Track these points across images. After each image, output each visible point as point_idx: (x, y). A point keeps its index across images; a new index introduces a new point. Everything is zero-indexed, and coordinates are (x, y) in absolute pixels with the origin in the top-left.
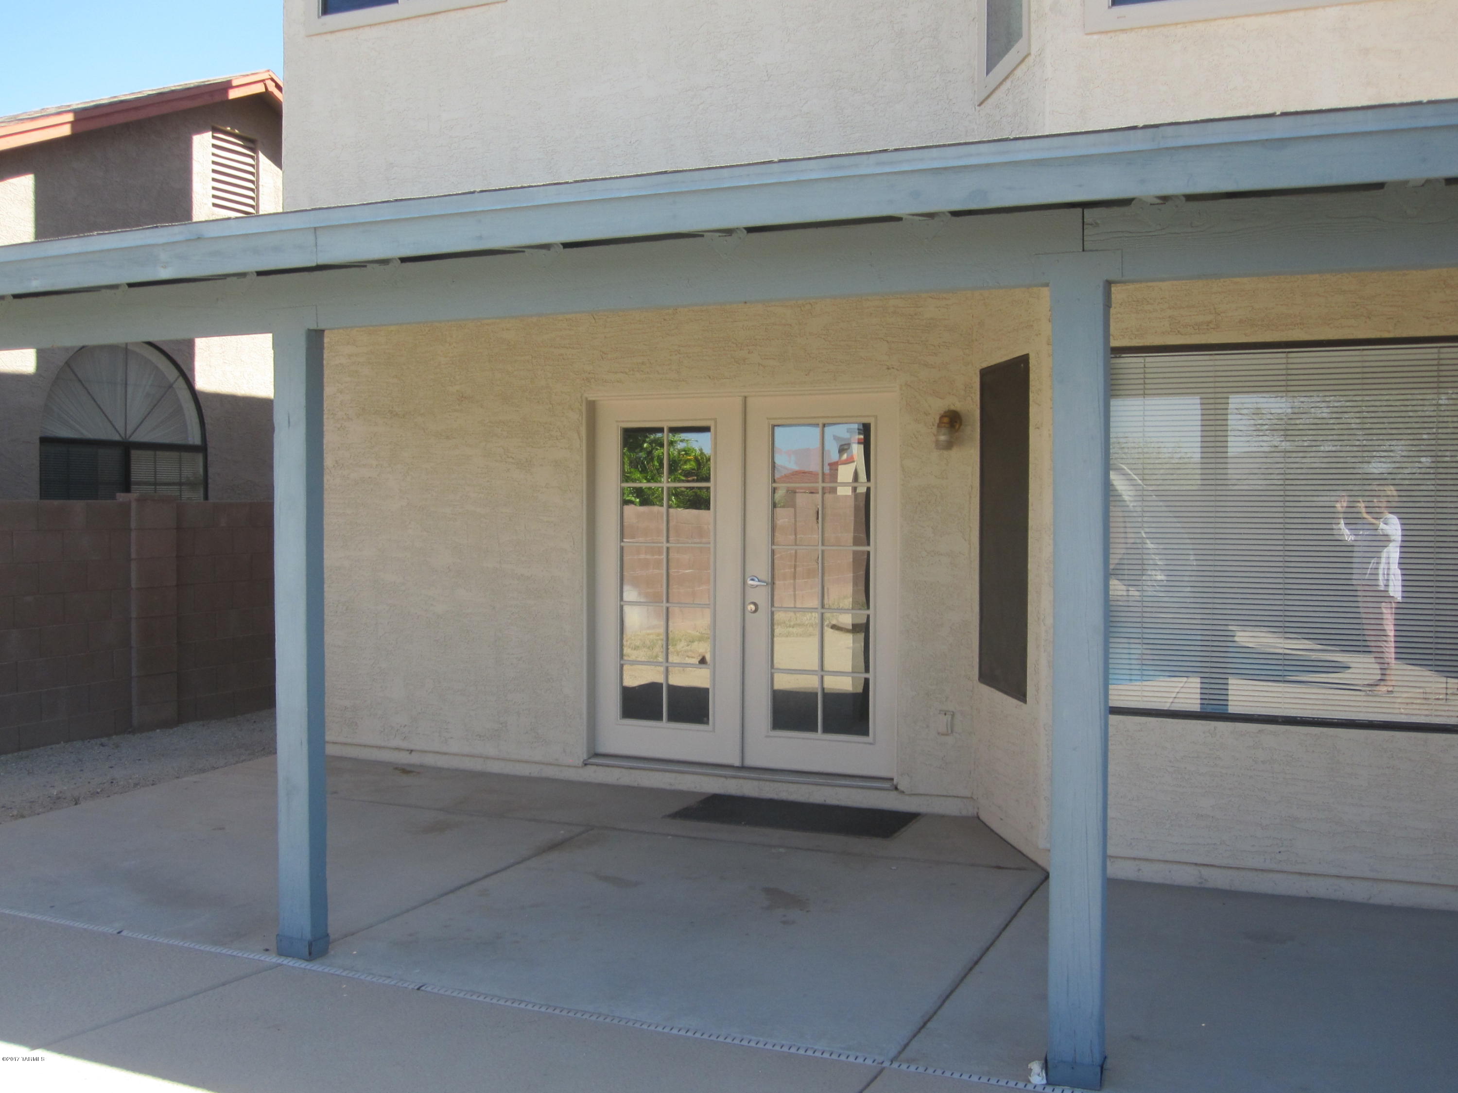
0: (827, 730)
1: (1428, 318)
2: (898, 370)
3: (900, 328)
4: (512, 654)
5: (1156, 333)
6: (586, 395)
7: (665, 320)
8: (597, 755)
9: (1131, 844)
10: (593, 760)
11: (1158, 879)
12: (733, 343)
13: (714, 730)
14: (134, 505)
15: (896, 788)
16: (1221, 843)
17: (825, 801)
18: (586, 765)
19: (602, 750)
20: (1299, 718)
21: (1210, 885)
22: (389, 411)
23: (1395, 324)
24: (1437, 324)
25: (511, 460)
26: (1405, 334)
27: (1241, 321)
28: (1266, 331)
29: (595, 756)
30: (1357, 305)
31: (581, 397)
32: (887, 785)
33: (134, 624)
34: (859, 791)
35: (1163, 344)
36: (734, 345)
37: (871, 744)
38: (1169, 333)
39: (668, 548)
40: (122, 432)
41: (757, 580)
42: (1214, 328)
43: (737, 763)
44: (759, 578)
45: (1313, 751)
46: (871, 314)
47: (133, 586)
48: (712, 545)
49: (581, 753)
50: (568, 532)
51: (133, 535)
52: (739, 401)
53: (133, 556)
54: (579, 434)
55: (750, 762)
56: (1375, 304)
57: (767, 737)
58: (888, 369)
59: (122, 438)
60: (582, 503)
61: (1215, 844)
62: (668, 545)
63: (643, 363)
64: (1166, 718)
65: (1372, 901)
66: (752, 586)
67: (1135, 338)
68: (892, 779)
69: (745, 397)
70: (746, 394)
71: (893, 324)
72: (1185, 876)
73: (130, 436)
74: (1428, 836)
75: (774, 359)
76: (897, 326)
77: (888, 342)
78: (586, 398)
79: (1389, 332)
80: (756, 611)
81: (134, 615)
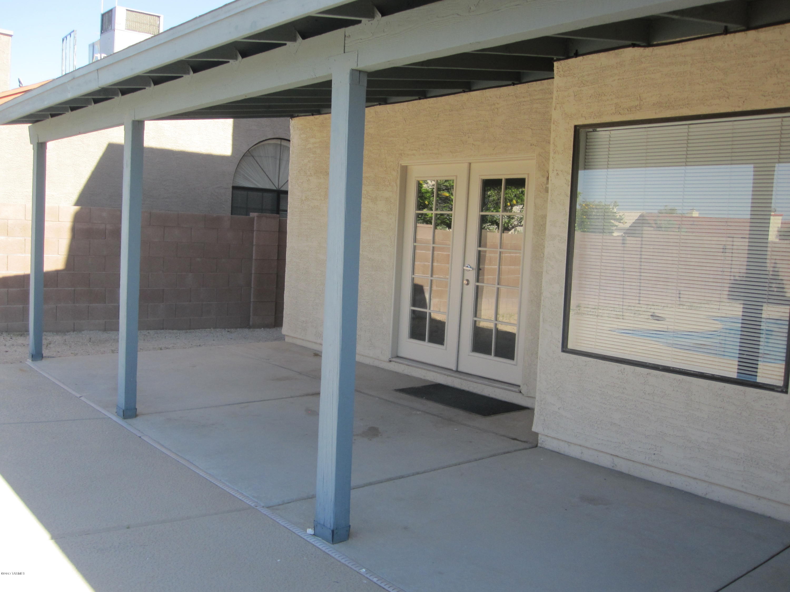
0: (497, 355)
1: (765, 96)
2: (535, 146)
3: (538, 121)
4: (365, 300)
5: (608, 114)
6: (401, 163)
7: (434, 120)
8: (398, 357)
9: (576, 436)
10: (394, 359)
11: (591, 460)
12: (462, 132)
13: (446, 349)
14: (256, 218)
15: (520, 392)
16: (623, 443)
17: (489, 395)
18: (390, 361)
19: (401, 354)
20: (671, 368)
21: (618, 469)
22: (326, 171)
23: (744, 102)
24: (771, 100)
25: (369, 197)
26: (749, 108)
27: (654, 104)
28: (667, 110)
29: (396, 357)
30: (721, 90)
31: (398, 163)
32: (516, 389)
33: (253, 275)
34: (505, 391)
35: (611, 121)
36: (462, 134)
37: (515, 365)
38: (614, 114)
39: (433, 247)
40: (277, 186)
41: (469, 267)
42: (638, 110)
43: (454, 369)
44: (471, 265)
45: (677, 391)
46: (525, 113)
47: (254, 258)
48: (451, 246)
49: (388, 355)
50: (389, 236)
51: (255, 233)
52: (466, 165)
53: (254, 243)
54: (396, 183)
55: (460, 369)
56: (732, 88)
57: (469, 355)
58: (531, 145)
59: (277, 188)
60: (396, 221)
61: (619, 443)
62: (434, 245)
63: (423, 145)
64: (599, 359)
65: (708, 497)
66: (467, 270)
67: (597, 118)
68: (519, 386)
69: (470, 164)
70: (470, 161)
71: (535, 119)
72: (605, 461)
73: (281, 188)
74: (741, 458)
75: (479, 141)
76: (537, 120)
77: (532, 129)
78: (401, 164)
79: (739, 107)
80: (468, 284)
81: (253, 272)
